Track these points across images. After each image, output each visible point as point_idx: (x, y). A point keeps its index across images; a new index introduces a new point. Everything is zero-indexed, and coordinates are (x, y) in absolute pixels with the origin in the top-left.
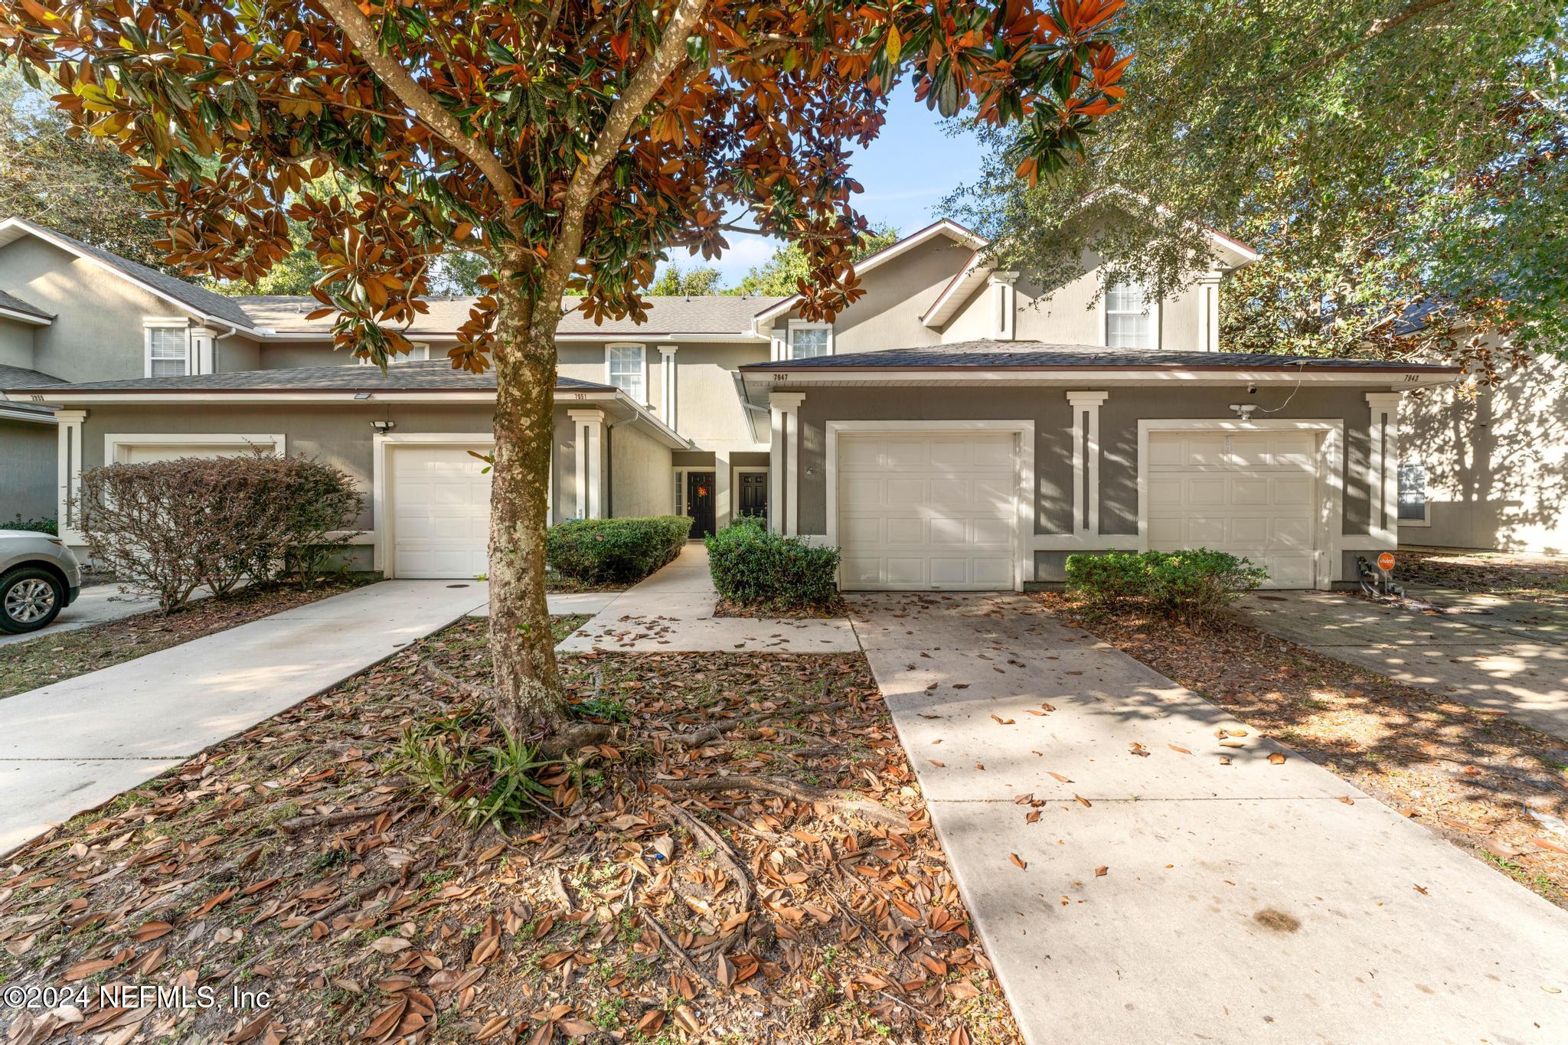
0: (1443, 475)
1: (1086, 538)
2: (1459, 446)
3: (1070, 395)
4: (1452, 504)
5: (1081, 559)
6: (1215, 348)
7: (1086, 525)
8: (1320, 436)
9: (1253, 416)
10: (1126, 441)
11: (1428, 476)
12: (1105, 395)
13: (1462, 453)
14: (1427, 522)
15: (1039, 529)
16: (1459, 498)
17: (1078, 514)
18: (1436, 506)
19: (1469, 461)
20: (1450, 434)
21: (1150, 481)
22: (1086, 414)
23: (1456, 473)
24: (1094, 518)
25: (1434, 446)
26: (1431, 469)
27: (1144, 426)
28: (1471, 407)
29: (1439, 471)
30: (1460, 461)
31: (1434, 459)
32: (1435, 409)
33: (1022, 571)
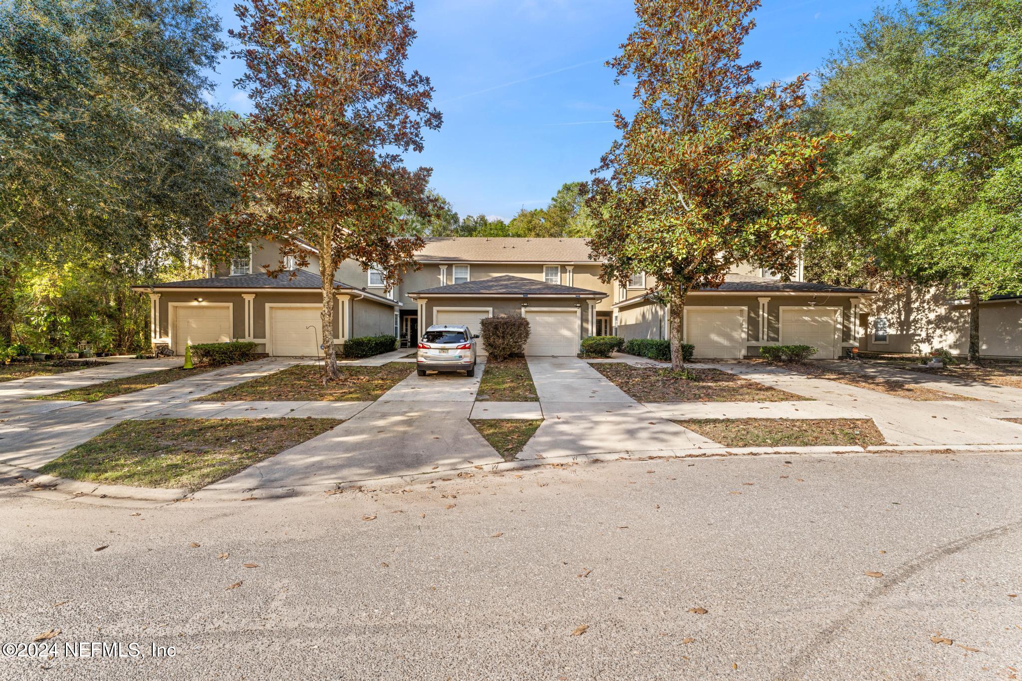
0: (893, 323)
1: (763, 342)
2: (899, 311)
3: (759, 299)
4: (896, 336)
5: (765, 348)
6: (802, 280)
7: (763, 339)
8: (836, 312)
9: (815, 305)
10: (775, 313)
11: (888, 324)
12: (770, 299)
13: (900, 315)
14: (887, 342)
15: (748, 340)
16: (899, 333)
17: (761, 335)
18: (891, 336)
19: (903, 318)
20: (896, 306)
21: (783, 325)
22: (763, 305)
23: (898, 322)
24: (765, 337)
25: (890, 311)
26: (889, 321)
27: (781, 308)
28: (904, 296)
29: (892, 321)
30: (900, 318)
31: (890, 317)
32: (891, 296)
33: (744, 352)
